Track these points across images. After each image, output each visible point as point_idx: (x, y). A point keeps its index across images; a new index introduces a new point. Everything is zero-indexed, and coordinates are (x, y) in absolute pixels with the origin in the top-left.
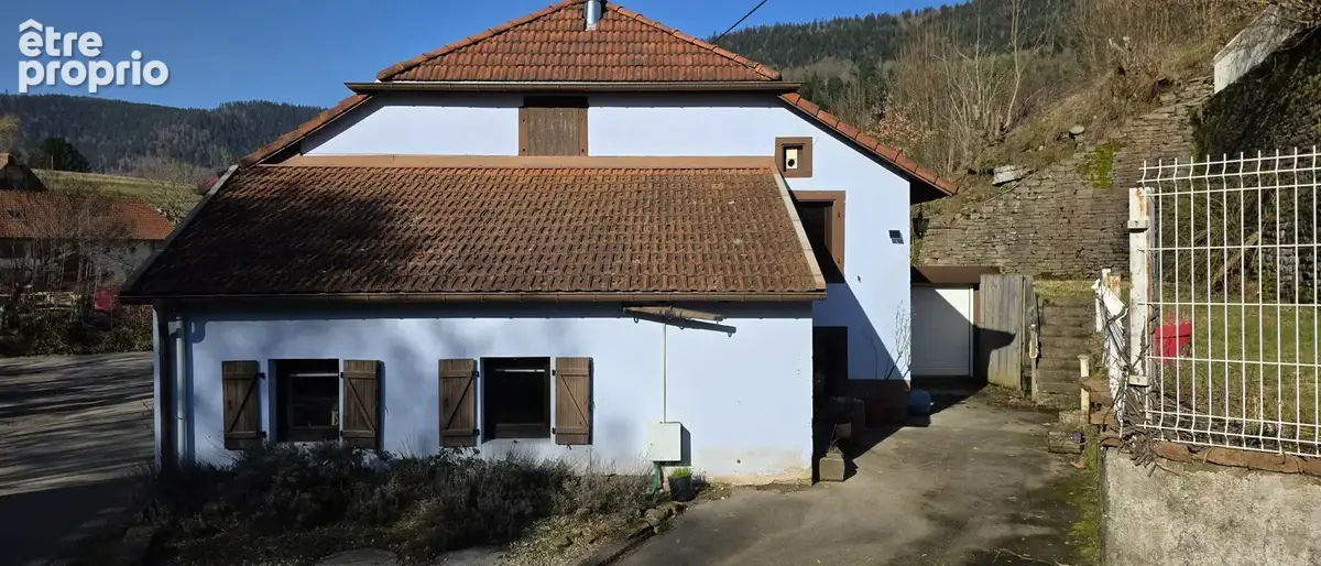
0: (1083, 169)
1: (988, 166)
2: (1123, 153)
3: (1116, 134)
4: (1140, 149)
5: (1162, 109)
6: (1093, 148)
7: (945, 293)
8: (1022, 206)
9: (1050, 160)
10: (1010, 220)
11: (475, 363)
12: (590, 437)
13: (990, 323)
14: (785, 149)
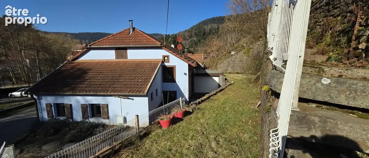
0: (245, 53)
1: (230, 51)
2: (252, 50)
3: (251, 46)
4: (255, 49)
5: (259, 42)
6: (247, 49)
7: (214, 78)
8: (234, 60)
9: (240, 51)
10: (232, 62)
11: (87, 105)
12: (108, 118)
13: (220, 84)
14: (165, 57)
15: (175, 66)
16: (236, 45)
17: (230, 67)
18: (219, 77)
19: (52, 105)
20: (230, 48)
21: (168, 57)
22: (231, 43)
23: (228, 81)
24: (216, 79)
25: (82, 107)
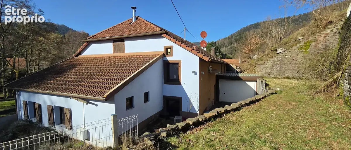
0: (300, 49)
1: (275, 49)
2: (313, 43)
3: (311, 39)
4: (319, 42)
5: (328, 30)
6: (304, 43)
7: (248, 83)
8: (282, 59)
9: (292, 47)
10: (278, 63)
11: (52, 107)
12: (71, 128)
13: (258, 92)
14: (167, 49)
15: (181, 61)
16: (285, 40)
17: (275, 70)
18: (257, 82)
19: (28, 103)
20: (276, 44)
21: (171, 48)
22: (277, 37)
23: (270, 88)
25: (48, 110)
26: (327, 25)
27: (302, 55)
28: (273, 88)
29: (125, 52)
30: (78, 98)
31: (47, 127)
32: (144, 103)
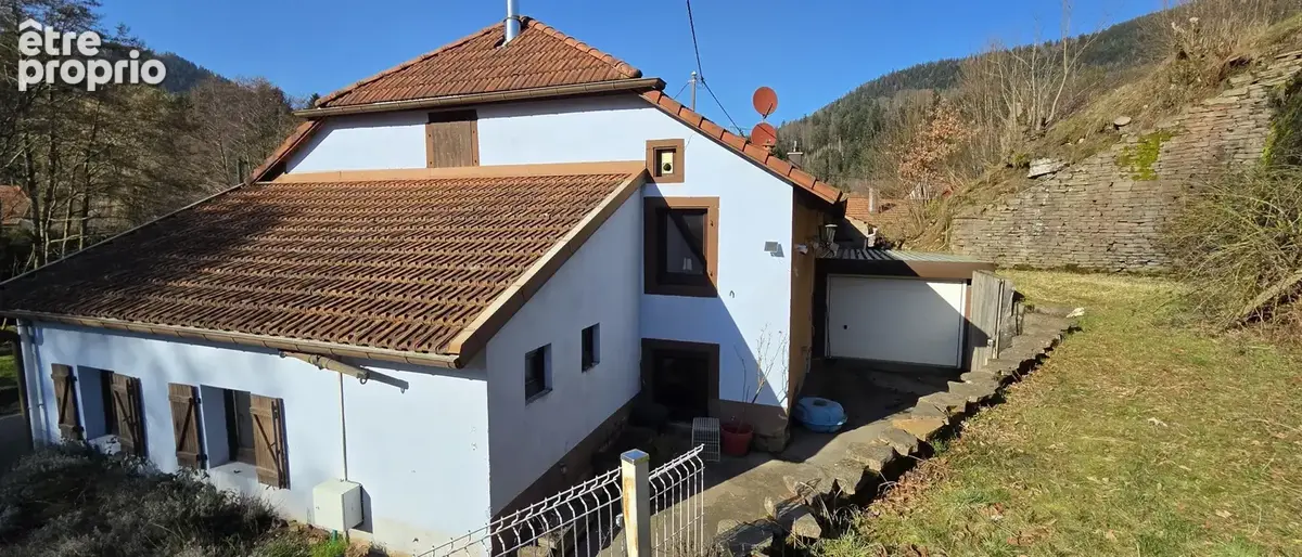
0: (1123, 161)
1: (1026, 160)
2: (1174, 141)
3: (1166, 123)
4: (1195, 137)
5: (1229, 92)
6: (1137, 139)
7: (936, 286)
8: (1051, 198)
9: (1090, 153)
10: (1037, 212)
11: (194, 390)
12: (284, 481)
13: (976, 321)
14: (659, 153)
15: (716, 200)
16: (1061, 128)
17: (1026, 239)
18: (969, 282)
19: (76, 373)
20: (1024, 144)
21: (675, 148)
22: (1031, 119)
23: (1030, 307)
24: (952, 294)
25: (175, 404)
26: (1222, 76)
27: (1129, 184)
28: (1043, 309)
29: (482, 163)
30: (318, 356)
31: (171, 476)
32: (583, 370)
